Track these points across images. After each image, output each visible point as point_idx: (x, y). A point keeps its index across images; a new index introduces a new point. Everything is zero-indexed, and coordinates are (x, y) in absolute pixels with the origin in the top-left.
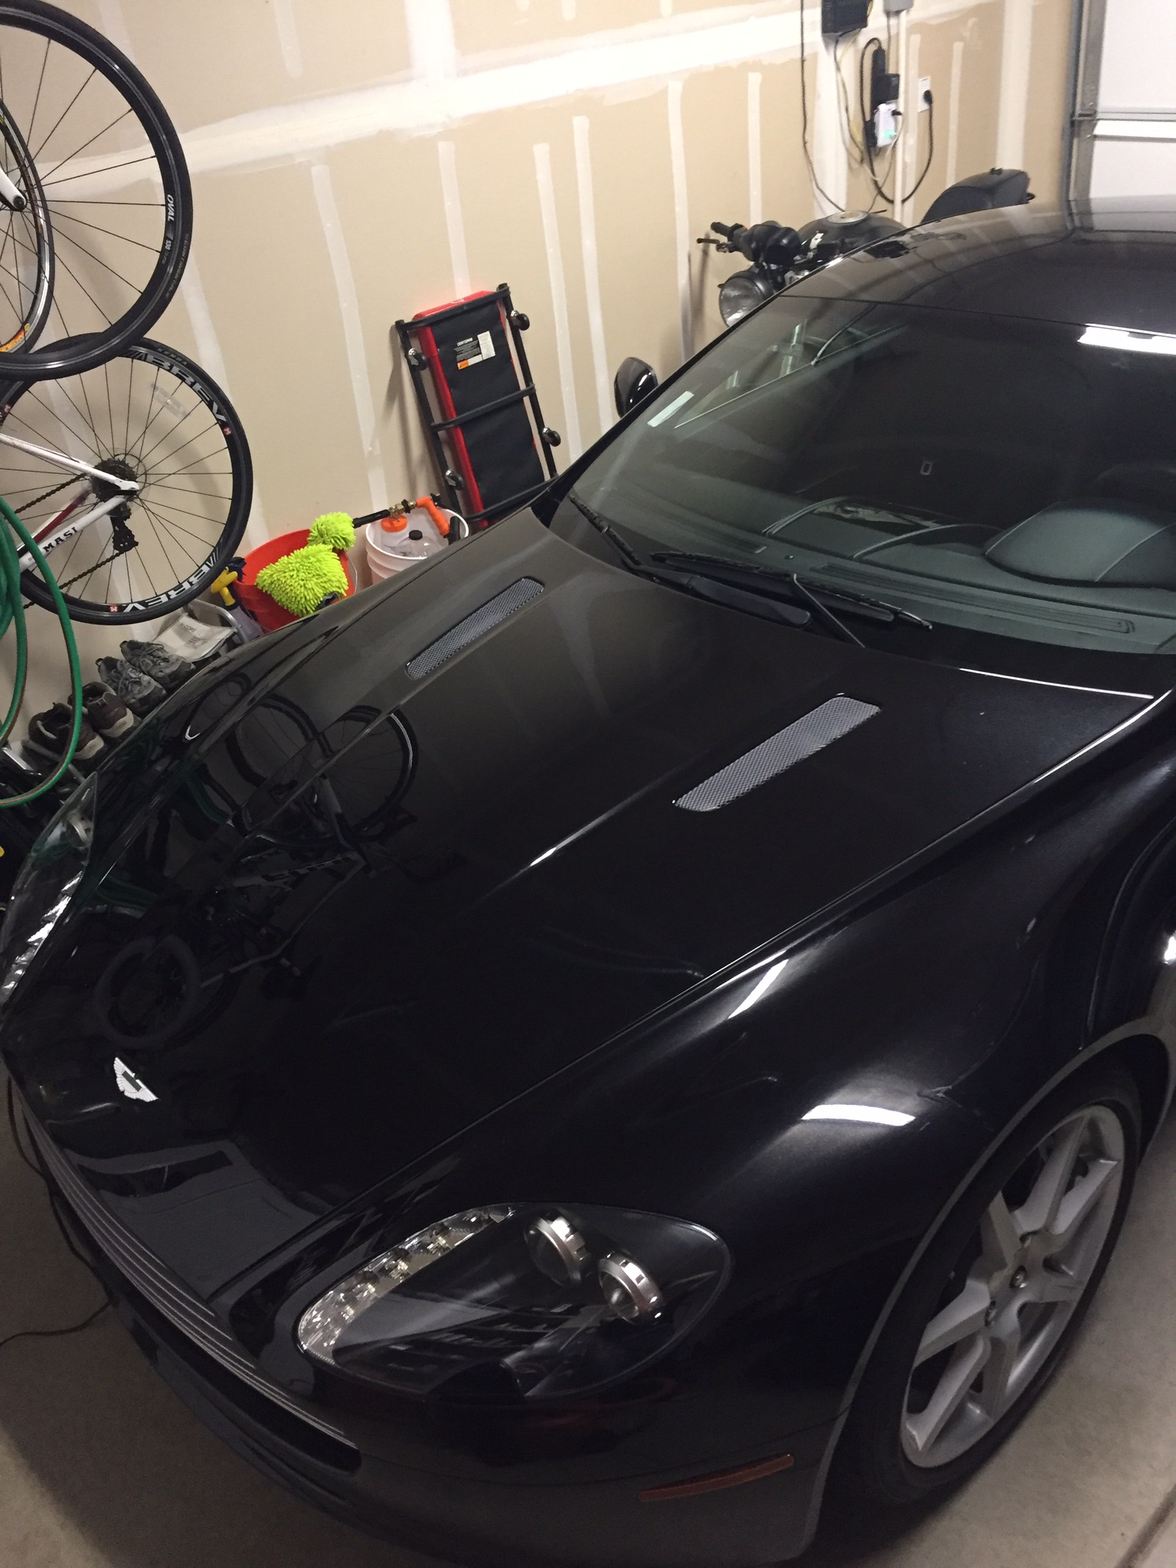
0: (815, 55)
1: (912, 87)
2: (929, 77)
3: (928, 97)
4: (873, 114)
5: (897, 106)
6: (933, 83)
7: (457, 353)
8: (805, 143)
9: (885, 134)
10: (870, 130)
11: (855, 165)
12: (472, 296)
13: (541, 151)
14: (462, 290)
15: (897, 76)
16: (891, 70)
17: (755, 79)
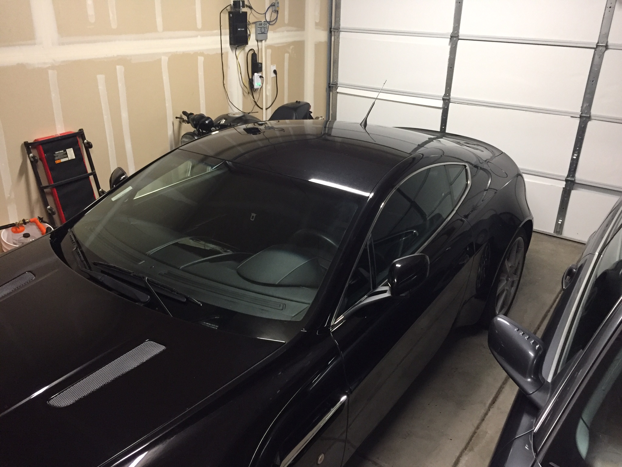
0: (227, 53)
1: (268, 68)
2: (275, 65)
3: (275, 72)
4: (252, 76)
5: (262, 74)
6: (277, 67)
7: (55, 157)
8: (224, 85)
9: (257, 84)
10: (251, 82)
11: (245, 94)
12: (65, 133)
13: (101, 78)
14: (60, 130)
15: (261, 64)
16: (260, 61)
17: (201, 59)
